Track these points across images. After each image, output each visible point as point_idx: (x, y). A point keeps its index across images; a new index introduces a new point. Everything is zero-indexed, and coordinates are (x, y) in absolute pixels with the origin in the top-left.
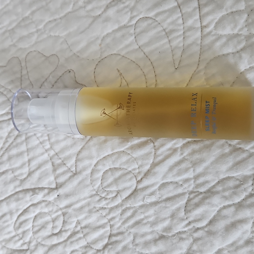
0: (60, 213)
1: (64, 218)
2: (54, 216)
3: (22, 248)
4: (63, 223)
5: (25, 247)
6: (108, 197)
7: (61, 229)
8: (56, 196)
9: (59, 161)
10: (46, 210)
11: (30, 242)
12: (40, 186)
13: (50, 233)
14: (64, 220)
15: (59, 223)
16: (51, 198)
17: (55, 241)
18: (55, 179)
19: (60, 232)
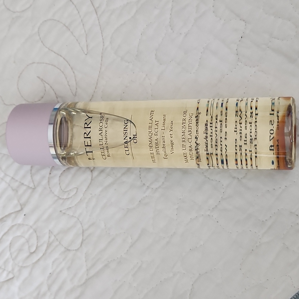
0: (31, 231)
1: (37, 234)
2: (27, 236)
3: (8, 278)
4: (37, 239)
5: (11, 276)
6: (70, 196)
7: (37, 245)
8: (23, 216)
9: (17, 184)
10: (18, 233)
11: (13, 270)
12: (7, 214)
13: (28, 254)
14: (37, 236)
15: (34, 241)
16: (20, 220)
17: (35, 258)
18: (19, 201)
19: (37, 248)
